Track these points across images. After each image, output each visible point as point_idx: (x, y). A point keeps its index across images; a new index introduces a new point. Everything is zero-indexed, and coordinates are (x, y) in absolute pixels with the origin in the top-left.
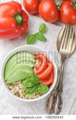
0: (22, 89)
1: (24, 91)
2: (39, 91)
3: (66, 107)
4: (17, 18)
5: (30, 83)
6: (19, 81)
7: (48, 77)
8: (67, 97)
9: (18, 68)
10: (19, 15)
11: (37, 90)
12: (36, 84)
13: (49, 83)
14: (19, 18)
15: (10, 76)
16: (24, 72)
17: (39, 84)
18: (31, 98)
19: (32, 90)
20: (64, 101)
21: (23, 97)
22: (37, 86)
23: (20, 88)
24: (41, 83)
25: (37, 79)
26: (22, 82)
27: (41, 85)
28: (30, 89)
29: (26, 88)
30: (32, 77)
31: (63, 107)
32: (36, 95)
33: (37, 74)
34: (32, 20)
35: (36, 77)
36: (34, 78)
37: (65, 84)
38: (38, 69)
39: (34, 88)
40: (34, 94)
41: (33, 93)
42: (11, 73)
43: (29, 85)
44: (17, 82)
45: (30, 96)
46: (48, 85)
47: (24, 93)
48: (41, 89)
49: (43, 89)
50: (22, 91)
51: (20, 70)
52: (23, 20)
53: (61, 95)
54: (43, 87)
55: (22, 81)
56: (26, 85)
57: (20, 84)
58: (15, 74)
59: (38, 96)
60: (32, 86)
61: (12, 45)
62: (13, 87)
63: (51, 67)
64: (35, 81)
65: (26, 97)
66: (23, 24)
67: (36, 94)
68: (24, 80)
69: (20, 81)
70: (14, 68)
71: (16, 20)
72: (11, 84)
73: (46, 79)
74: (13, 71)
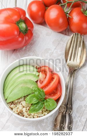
0: (26, 106)
1: (29, 110)
2: (46, 108)
3: (77, 127)
4: (20, 25)
5: (34, 99)
6: (21, 98)
7: (55, 91)
8: (78, 115)
9: (19, 83)
10: (22, 22)
11: (43, 107)
12: (41, 99)
13: (57, 97)
14: (23, 26)
15: (11, 93)
16: (27, 87)
17: (45, 99)
18: (37, 117)
19: (38, 107)
20: (74, 120)
21: (28, 116)
22: (43, 101)
23: (23, 106)
24: (47, 98)
25: (42, 94)
26: (25, 99)
27: (47, 100)
28: (35, 106)
29: (30, 105)
30: (36, 91)
31: (73, 127)
32: (42, 113)
33: (42, 88)
34: (37, 30)
35: (41, 91)
36: (39, 93)
37: (76, 101)
38: (42, 82)
39: (40, 104)
40: (41, 111)
41: (39, 110)
42: (11, 90)
43: (34, 101)
44: (19, 99)
45: (36, 114)
46: (55, 99)
47: (28, 111)
48: (48, 104)
49: (51, 105)
50: (26, 109)
51: (22, 85)
52: (27, 28)
53: (71, 113)
54: (50, 102)
55: (25, 97)
56: (30, 102)
57: (22, 101)
58: (16, 91)
59: (45, 114)
60: (37, 102)
61: (15, 57)
62: (15, 106)
63: (57, 79)
64: (40, 96)
65: (31, 116)
66: (27, 32)
67: (42, 111)
68: (27, 96)
69: (23, 98)
70: (15, 84)
71: (19, 27)
72: (12, 103)
73: (52, 93)
74: (14, 87)
